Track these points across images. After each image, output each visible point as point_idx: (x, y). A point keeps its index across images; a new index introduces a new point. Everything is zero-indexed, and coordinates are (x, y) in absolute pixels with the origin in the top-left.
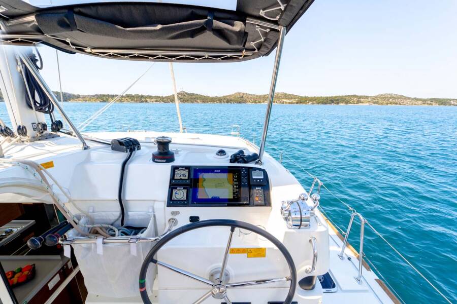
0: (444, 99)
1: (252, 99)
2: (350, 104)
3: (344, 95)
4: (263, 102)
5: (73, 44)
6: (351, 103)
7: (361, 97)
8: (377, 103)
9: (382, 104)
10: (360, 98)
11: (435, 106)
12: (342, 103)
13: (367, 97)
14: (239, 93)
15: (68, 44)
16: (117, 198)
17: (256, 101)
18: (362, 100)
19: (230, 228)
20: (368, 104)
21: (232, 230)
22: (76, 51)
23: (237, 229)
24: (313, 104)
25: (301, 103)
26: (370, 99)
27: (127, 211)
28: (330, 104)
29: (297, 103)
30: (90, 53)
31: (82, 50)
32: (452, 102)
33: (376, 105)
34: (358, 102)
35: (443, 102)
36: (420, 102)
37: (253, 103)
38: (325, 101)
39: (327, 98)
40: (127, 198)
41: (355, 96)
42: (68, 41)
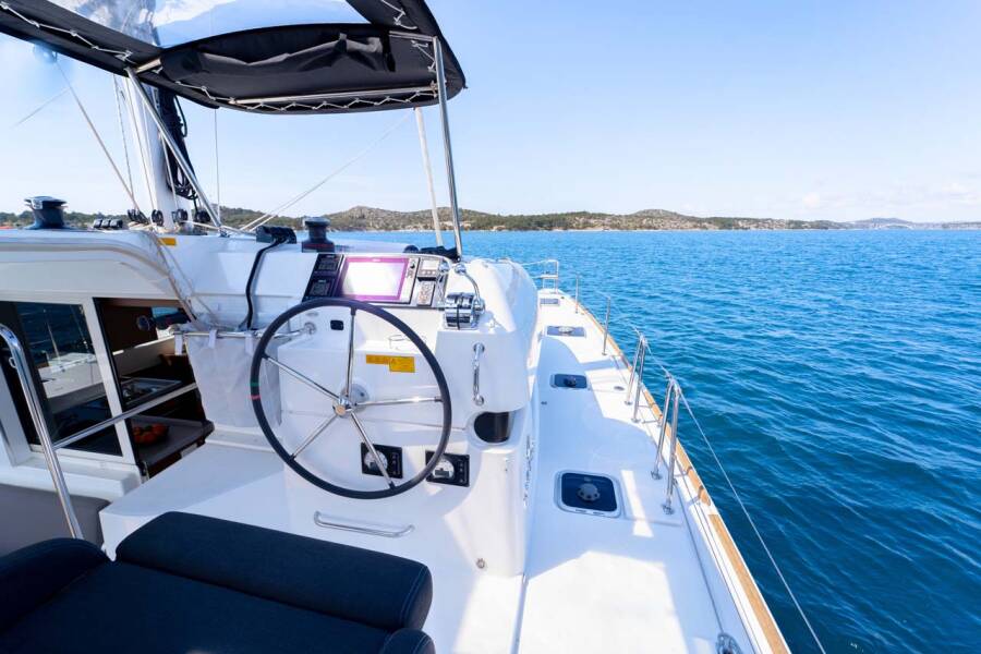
0: (729, 219)
1: (382, 222)
2: (572, 230)
3: (565, 212)
4: (404, 227)
5: (212, 94)
6: (572, 228)
7: (593, 216)
8: (617, 226)
9: (627, 228)
10: (590, 218)
11: (713, 229)
12: (559, 227)
13: (602, 216)
14: (361, 209)
15: (204, 93)
16: (244, 291)
17: (388, 224)
18: (592, 221)
19: (349, 309)
20: (601, 229)
21: (353, 313)
22: (218, 104)
23: (359, 312)
24: (500, 230)
25: (479, 228)
26: (607, 221)
27: (257, 311)
28: (534, 229)
29: (473, 228)
30: (235, 107)
31: (226, 103)
32: (740, 223)
33: (616, 230)
34: (586, 225)
35: (726, 223)
36: (689, 224)
37: (383, 231)
38: (525, 224)
39: (531, 218)
40: (257, 292)
41: (584, 214)
42: (204, 89)
